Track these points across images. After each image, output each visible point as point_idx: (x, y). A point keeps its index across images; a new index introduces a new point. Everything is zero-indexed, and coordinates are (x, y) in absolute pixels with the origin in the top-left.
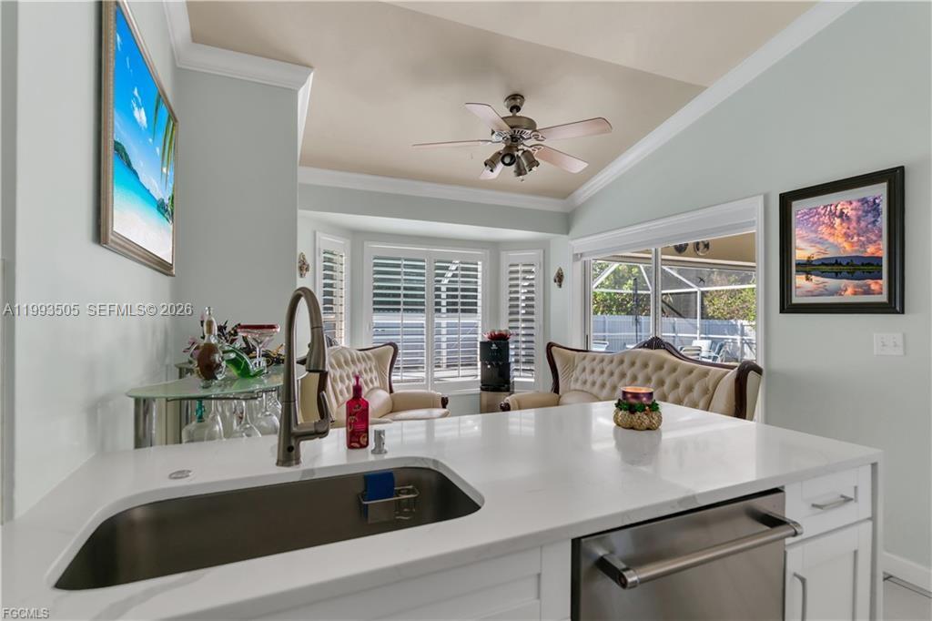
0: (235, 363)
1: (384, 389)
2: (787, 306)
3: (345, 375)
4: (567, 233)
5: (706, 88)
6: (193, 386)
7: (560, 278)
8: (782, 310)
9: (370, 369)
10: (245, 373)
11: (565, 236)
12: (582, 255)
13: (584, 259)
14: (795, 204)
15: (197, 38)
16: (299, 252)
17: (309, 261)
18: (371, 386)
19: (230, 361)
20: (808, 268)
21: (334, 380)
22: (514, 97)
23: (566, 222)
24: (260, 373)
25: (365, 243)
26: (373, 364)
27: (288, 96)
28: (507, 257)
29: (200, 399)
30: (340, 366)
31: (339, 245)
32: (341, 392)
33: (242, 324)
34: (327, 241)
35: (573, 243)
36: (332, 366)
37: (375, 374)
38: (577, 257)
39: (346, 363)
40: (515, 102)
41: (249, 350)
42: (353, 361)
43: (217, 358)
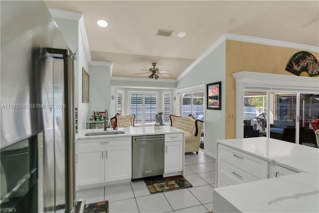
0: (99, 118)
1: (132, 125)
2: (208, 108)
3: (122, 121)
4: (176, 87)
5: (196, 59)
6: (93, 121)
7: (175, 99)
8: (207, 109)
9: (128, 121)
10: (100, 120)
11: (176, 89)
12: (179, 93)
13: (180, 94)
14: (209, 86)
15: (92, 60)
16: (112, 95)
17: (115, 96)
18: (128, 124)
19: (98, 118)
20: (212, 98)
21: (119, 123)
22: (153, 64)
23: (176, 85)
24: (103, 120)
25: (128, 91)
26: (129, 120)
27: (108, 68)
28: (164, 93)
29: (94, 123)
30: (121, 119)
31: (122, 92)
32: (121, 125)
33: (101, 112)
34: (119, 91)
35: (178, 90)
36: (119, 120)
37: (129, 122)
38: (178, 94)
39: (122, 119)
40: (154, 64)
41: (101, 116)
42: (124, 119)
43: (97, 117)
